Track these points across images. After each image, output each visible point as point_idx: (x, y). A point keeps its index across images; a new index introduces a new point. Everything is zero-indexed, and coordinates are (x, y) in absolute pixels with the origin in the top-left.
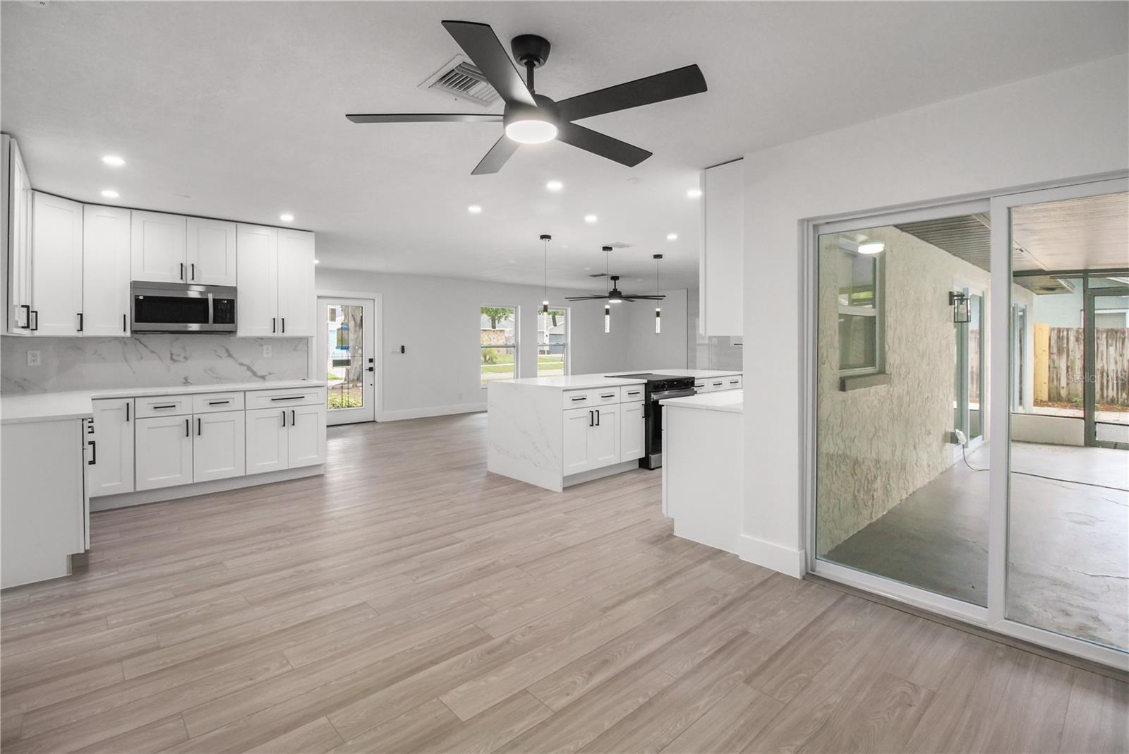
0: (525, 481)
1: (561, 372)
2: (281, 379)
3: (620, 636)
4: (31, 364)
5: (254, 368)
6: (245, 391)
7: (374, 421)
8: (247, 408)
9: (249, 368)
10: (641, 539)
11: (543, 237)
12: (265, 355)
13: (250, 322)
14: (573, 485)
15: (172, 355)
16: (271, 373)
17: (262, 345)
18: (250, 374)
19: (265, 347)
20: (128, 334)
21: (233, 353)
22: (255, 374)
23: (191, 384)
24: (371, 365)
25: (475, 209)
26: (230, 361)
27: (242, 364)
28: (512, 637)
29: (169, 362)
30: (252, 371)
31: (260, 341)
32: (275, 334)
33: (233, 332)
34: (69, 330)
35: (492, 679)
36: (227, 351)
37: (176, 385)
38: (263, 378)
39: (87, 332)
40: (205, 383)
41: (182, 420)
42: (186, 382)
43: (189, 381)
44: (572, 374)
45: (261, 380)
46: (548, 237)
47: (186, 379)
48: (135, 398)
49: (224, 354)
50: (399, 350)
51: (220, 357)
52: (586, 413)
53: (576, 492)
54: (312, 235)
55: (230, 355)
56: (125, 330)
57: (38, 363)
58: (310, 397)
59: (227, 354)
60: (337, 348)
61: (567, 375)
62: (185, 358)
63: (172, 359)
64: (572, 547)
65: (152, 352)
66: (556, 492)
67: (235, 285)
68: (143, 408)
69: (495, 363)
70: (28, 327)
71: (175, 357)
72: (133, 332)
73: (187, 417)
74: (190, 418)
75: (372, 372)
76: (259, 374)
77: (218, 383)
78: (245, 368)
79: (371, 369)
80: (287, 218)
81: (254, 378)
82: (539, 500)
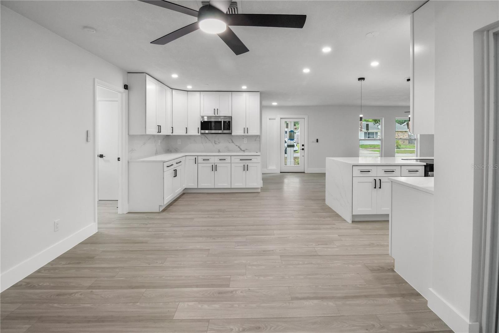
0: (338, 212)
1: (379, 155)
2: (250, 152)
3: (284, 318)
4: (178, 143)
5: (241, 147)
6: (231, 156)
7: (304, 172)
8: (232, 162)
9: (239, 147)
10: (366, 265)
11: (360, 79)
12: (244, 142)
13: (237, 130)
14: (358, 220)
15: (215, 141)
16: (246, 149)
17: (243, 138)
18: (239, 149)
19: (244, 139)
20: (200, 134)
21: (233, 141)
22: (241, 149)
23: (221, 152)
24: (303, 147)
25: (306, 71)
26: (233, 144)
27: (237, 146)
28: (236, 291)
29: (214, 144)
30: (240, 148)
31: (243, 137)
32: (245, 134)
33: (231, 133)
34: (183, 133)
35: (206, 306)
36: (232, 140)
37: (216, 152)
38: (244, 151)
39: (189, 134)
40: (224, 152)
41: (211, 165)
42: (219, 151)
43: (220, 151)
44: (384, 157)
45: (243, 152)
46: (363, 79)
47: (219, 150)
48: (198, 156)
49: (231, 141)
50: (316, 141)
51: (230, 143)
52: (372, 180)
53: (360, 226)
54: (259, 92)
55: (233, 142)
56: (198, 133)
57: (180, 143)
58: (254, 160)
59: (231, 142)
60: (289, 140)
61: (382, 156)
62: (219, 143)
63: (215, 143)
64: (320, 256)
65: (209, 140)
66: (348, 223)
67: (231, 116)
68: (200, 160)
69: (399, 148)
70: (159, 132)
71: (216, 142)
72: (201, 133)
73: (212, 164)
74: (213, 164)
75: (303, 151)
76: (242, 149)
77: (229, 152)
78: (238, 147)
79: (303, 149)
80: (244, 88)
81: (241, 151)
82: (334, 224)
